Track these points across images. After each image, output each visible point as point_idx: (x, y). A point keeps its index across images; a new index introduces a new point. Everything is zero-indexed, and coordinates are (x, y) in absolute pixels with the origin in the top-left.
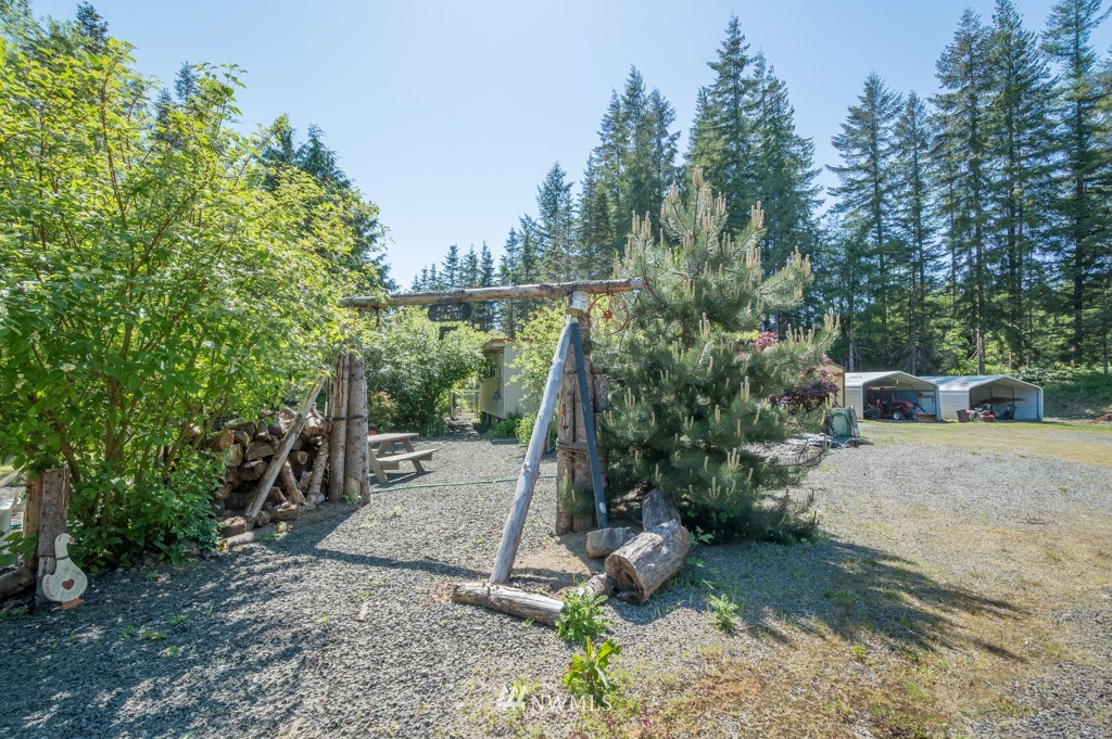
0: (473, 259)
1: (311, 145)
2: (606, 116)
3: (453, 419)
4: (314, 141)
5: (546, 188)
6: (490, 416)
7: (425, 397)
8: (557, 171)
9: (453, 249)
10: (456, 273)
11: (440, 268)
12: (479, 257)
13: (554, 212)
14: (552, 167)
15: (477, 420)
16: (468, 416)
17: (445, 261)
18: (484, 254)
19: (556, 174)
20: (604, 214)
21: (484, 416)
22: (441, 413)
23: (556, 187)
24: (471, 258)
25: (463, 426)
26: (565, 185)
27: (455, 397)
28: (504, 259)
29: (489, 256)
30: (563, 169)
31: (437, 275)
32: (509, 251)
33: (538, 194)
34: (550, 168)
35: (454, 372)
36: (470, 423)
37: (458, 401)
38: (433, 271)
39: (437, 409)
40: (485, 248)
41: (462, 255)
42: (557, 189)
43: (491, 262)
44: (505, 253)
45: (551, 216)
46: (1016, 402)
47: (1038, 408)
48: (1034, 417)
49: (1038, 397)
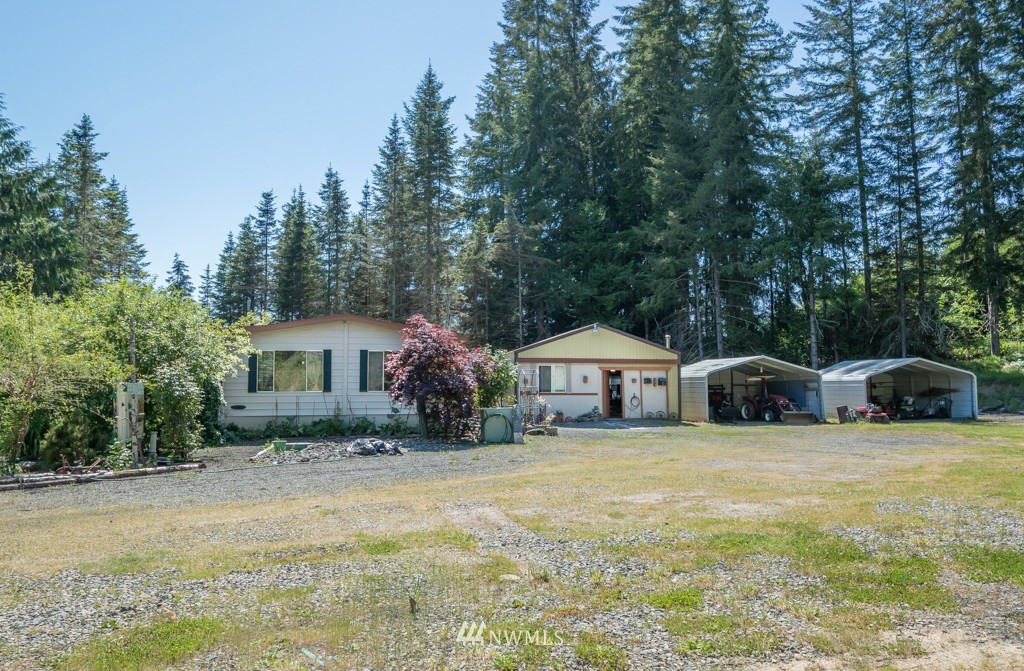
17: (256, 213)
41: (279, 204)
46: (952, 394)
47: (972, 402)
48: (969, 414)
49: (972, 387)
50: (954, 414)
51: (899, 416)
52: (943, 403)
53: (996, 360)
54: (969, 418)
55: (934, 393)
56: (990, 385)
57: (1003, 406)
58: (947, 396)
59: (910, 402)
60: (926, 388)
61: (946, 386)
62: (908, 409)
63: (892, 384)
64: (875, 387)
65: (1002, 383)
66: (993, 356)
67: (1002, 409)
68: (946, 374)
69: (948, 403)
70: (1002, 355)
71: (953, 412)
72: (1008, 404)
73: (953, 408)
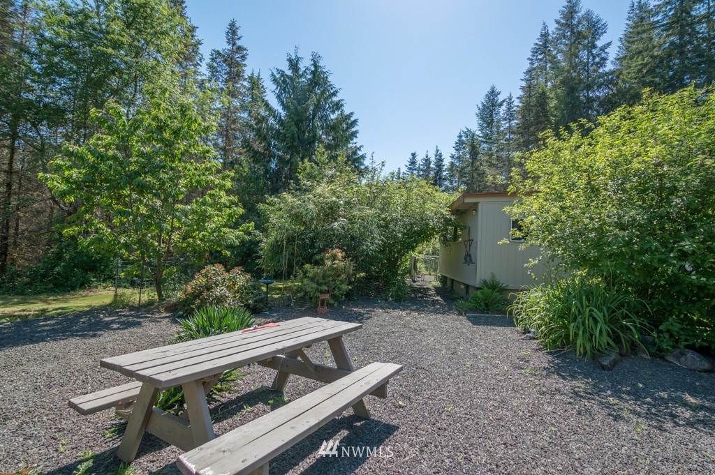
0: (427, 161)
1: (313, 69)
2: (537, 44)
3: (414, 281)
4: (315, 65)
5: (484, 106)
6: (453, 281)
7: (389, 260)
8: (493, 92)
9: (414, 155)
10: (415, 172)
11: (404, 170)
12: (433, 159)
13: (490, 124)
14: (489, 89)
15: (437, 284)
16: (430, 280)
17: (408, 164)
18: (436, 155)
19: (493, 93)
20: (543, 109)
21: (444, 280)
22: (403, 276)
23: (493, 104)
24: (426, 161)
25: (424, 289)
26: (500, 100)
27: (416, 261)
28: (452, 157)
29: (441, 156)
30: (498, 89)
31: (401, 176)
32: (457, 150)
33: (477, 111)
34: (488, 89)
35: (418, 233)
36: (430, 286)
37: (419, 265)
38: (399, 172)
39: (399, 272)
40: (437, 151)
41: (419, 160)
42: (493, 105)
43: (442, 160)
44: (454, 152)
45: (488, 126)
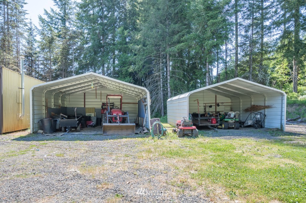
46: (266, 110)
47: (282, 116)
48: (278, 126)
49: (282, 104)
50: (267, 125)
51: (223, 126)
52: (259, 116)
53: (295, 94)
54: (278, 129)
55: (254, 109)
56: (292, 106)
57: (299, 118)
58: (262, 111)
59: (232, 116)
60: (249, 106)
61: (262, 104)
62: (230, 121)
63: (230, 104)
64: (218, 105)
65: (299, 105)
66: (294, 93)
67: (299, 120)
68: (262, 95)
69: (263, 117)
70: (298, 92)
71: (266, 124)
72: (303, 117)
73: (266, 120)
